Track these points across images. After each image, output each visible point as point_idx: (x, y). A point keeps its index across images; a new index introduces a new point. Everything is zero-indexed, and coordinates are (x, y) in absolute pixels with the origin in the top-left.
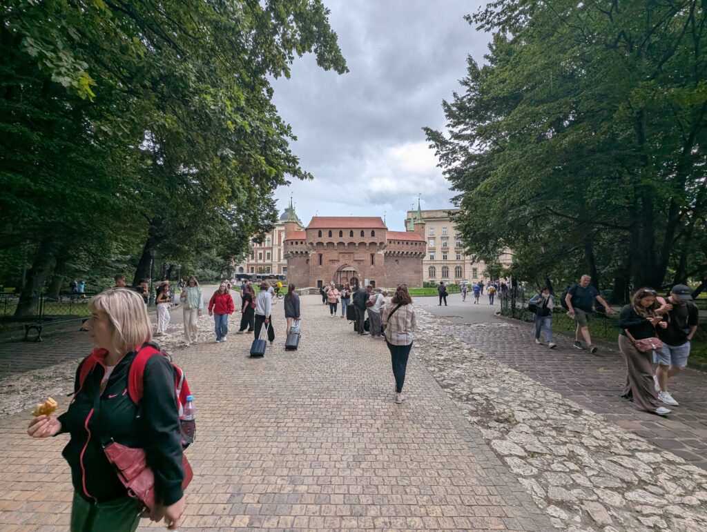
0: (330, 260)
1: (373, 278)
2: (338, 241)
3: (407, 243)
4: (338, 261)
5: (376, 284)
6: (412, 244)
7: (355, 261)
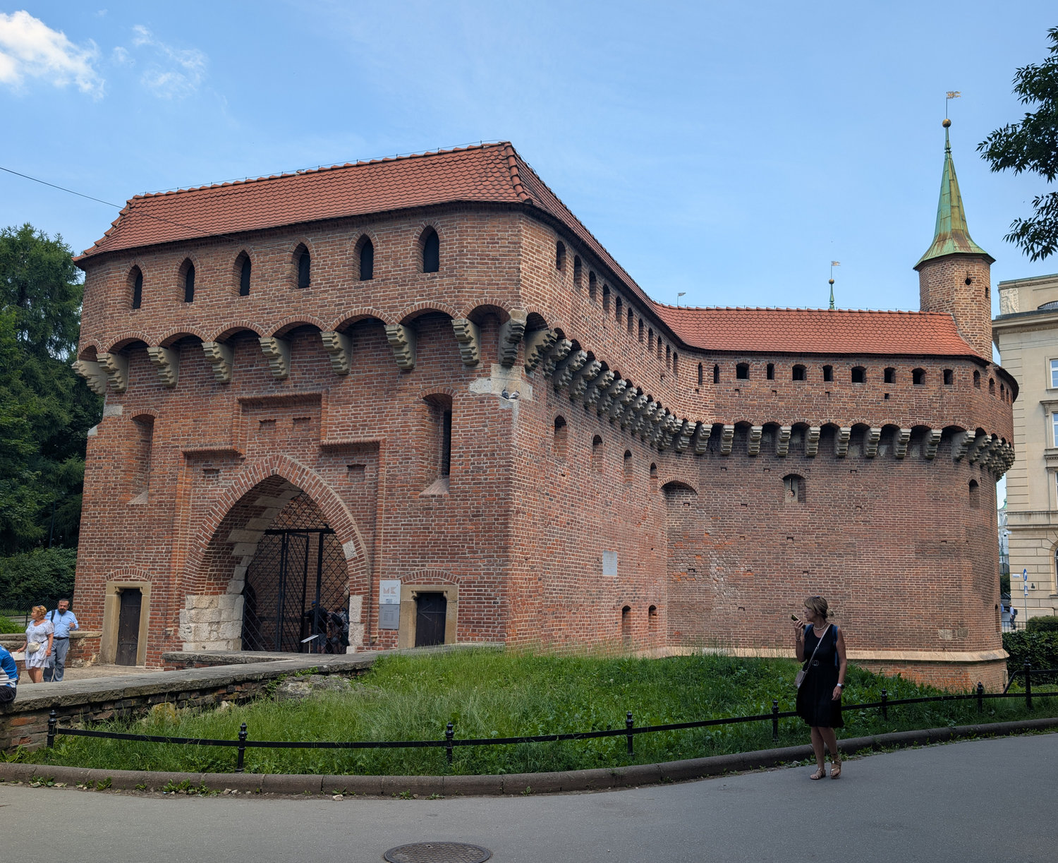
0: (192, 457)
1: (434, 575)
2: (226, 325)
3: (858, 375)
4: (232, 456)
5: (452, 612)
6: (889, 376)
7: (331, 451)
